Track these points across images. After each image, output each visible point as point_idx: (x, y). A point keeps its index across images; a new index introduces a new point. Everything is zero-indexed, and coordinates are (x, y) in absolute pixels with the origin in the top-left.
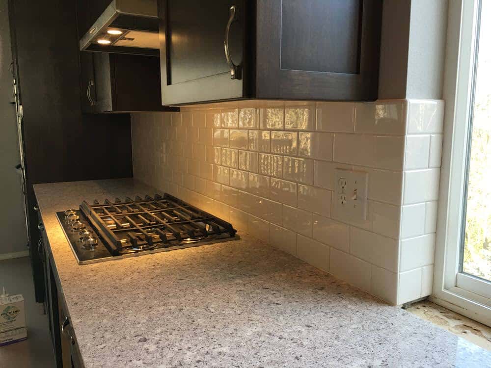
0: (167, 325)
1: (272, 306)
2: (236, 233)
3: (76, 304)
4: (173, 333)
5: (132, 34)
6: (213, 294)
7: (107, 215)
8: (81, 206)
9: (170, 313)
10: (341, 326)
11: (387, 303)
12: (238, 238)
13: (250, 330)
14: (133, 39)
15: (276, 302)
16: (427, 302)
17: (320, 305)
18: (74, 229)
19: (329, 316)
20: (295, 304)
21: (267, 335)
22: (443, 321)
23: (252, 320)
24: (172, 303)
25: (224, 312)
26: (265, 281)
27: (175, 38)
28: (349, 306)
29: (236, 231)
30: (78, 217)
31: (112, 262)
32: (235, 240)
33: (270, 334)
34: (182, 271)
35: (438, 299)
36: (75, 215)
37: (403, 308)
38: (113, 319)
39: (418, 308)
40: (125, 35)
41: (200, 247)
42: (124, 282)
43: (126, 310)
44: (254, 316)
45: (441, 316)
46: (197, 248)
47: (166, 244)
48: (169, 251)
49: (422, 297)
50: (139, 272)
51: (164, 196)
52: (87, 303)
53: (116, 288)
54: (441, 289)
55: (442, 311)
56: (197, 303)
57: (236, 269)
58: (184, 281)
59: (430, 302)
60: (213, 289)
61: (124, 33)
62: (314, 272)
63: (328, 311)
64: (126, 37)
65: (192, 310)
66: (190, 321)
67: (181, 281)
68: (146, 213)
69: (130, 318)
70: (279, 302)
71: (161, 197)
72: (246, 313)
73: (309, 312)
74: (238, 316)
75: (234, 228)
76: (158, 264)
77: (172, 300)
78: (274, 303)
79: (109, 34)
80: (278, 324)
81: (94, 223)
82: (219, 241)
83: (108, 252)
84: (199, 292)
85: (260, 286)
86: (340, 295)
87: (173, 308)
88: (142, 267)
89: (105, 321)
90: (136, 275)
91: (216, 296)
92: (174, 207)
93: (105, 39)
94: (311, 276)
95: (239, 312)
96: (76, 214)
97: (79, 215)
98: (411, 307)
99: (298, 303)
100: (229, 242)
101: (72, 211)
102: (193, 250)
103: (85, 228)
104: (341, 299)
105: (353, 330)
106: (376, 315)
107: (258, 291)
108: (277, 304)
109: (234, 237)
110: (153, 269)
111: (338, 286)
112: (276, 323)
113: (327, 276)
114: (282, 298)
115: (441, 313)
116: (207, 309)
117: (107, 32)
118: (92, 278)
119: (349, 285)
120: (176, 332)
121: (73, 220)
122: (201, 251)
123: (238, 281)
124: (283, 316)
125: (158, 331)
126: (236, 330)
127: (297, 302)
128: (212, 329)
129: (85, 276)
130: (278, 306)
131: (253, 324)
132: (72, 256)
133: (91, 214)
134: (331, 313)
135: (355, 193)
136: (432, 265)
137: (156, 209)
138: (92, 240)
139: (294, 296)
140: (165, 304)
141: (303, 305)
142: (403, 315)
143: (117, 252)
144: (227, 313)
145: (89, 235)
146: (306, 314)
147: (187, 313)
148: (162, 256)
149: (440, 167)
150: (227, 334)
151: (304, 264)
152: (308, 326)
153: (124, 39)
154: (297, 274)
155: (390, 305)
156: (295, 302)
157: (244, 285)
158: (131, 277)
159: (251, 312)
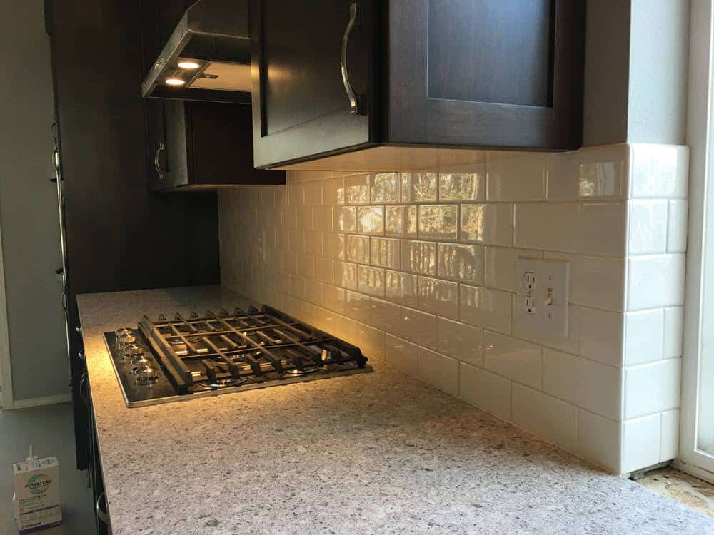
0: (252, 500)
1: (419, 472)
2: (367, 362)
3: (116, 466)
4: (261, 514)
5: (215, 68)
6: (327, 453)
7: (177, 335)
8: (139, 323)
9: (258, 481)
10: (531, 507)
11: (604, 471)
12: (371, 370)
13: (382, 509)
14: (216, 77)
15: (426, 467)
16: (669, 469)
17: (496, 472)
18: (126, 355)
19: (509, 490)
20: (456, 470)
21: (409, 519)
22: (698, 500)
23: (386, 495)
24: (263, 466)
25: (342, 481)
26: (408, 434)
27: (273, 73)
28: (543, 475)
29: (366, 359)
30: (134, 339)
31: (177, 404)
32: (366, 372)
33: (414, 517)
34: (282, 418)
35: (687, 465)
36: (129, 336)
37: (631, 478)
38: (169, 490)
39: (655, 480)
40: (205, 70)
41: (312, 382)
42: (191, 433)
43: (190, 477)
44: (389, 488)
45: (693, 491)
46: (307, 384)
47: (260, 377)
48: (264, 388)
49: (661, 461)
50: (216, 420)
51: (262, 309)
52: (133, 464)
53: (179, 442)
54: (693, 448)
55: (695, 485)
56: (301, 467)
57: (364, 415)
58: (282, 433)
59: (676, 469)
60: (327, 446)
61: (203, 66)
62: (486, 421)
63: (508, 482)
64: (206, 72)
65: (292, 477)
66: (289, 494)
67: (278, 433)
68: (234, 333)
69: (197, 488)
70: (430, 467)
71: (257, 310)
72: (377, 484)
73: (478, 482)
74: (364, 487)
75: (363, 354)
76: (246, 407)
77: (262, 462)
78: (422, 469)
79: (180, 69)
80: (428, 501)
81: (156, 347)
82: (340, 373)
83: (172, 389)
84: (306, 451)
85: (400, 442)
86: (528, 458)
87: (263, 473)
88: (222, 411)
89: (156, 493)
90: (210, 424)
91: (331, 456)
92: (276, 323)
93: (176, 76)
94: (480, 427)
95: (365, 482)
96: (130, 334)
97: (136, 336)
98: (644, 478)
99: (461, 469)
100: (356, 376)
101: (126, 331)
102: (300, 387)
103: (142, 354)
104: (530, 464)
105: (550, 513)
106: (586, 489)
107: (398, 450)
108: (427, 470)
109: (363, 368)
110: (238, 415)
111: (525, 442)
112: (425, 499)
113: (508, 427)
114: (436, 460)
115: (695, 487)
116: (316, 476)
117: (177, 65)
118: (145, 428)
119: (543, 442)
120: (266, 512)
121: (126, 343)
122: (313, 388)
123: (367, 434)
124: (437, 489)
125: (238, 509)
126: (360, 509)
127: (459, 467)
128: (321, 507)
129: (134, 424)
130: (428, 472)
131: (387, 500)
132: (120, 395)
133: (152, 333)
134: (513, 486)
135: (549, 295)
136: (677, 411)
137: (248, 327)
138: (150, 370)
139: (453, 458)
140: (251, 468)
141: (468, 473)
142: (632, 489)
143: (185, 389)
144: (347, 482)
145: (147, 364)
146: (473, 485)
147: (282, 483)
148: (253, 395)
149: (686, 252)
150: (346, 516)
151: (471, 409)
152: (476, 506)
153: (203, 76)
154: (459, 425)
155: (609, 474)
156: (455, 468)
157: (377, 440)
158: (202, 427)
159: (386, 482)
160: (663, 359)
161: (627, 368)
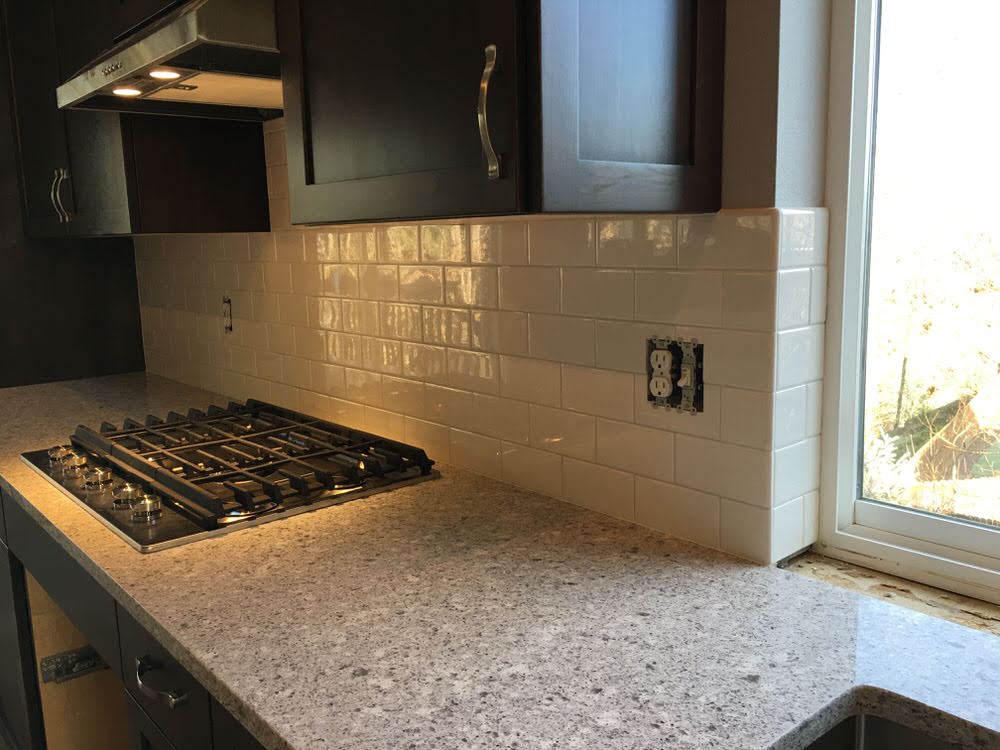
0: (390, 642)
1: (566, 588)
3: (184, 626)
4: (410, 655)
5: (200, 79)
6: (445, 580)
8: (73, 436)
9: (383, 620)
10: (697, 608)
11: (752, 563)
12: (437, 476)
13: (545, 631)
14: (193, 88)
15: (567, 581)
16: (809, 554)
17: (644, 578)
19: (667, 594)
21: (580, 637)
22: (848, 582)
23: (541, 616)
24: (378, 603)
25: (483, 608)
26: (527, 547)
28: (695, 574)
29: (433, 463)
33: (584, 635)
34: (362, 545)
35: (828, 548)
36: (77, 457)
37: (779, 566)
38: (278, 644)
39: (800, 566)
40: (184, 80)
42: (257, 576)
43: (294, 626)
45: (839, 573)
47: (306, 497)
49: (805, 546)
50: (277, 556)
51: (251, 405)
53: (249, 588)
54: (833, 529)
55: (839, 567)
56: (425, 597)
57: (463, 531)
58: (374, 563)
59: (819, 555)
60: (440, 571)
62: (606, 524)
63: (662, 586)
64: (183, 83)
65: (421, 610)
66: (429, 630)
67: (370, 563)
68: (236, 441)
69: (312, 638)
70: (572, 580)
71: (242, 408)
72: (524, 606)
73: (632, 590)
74: (512, 612)
75: (428, 457)
76: (307, 536)
77: (372, 598)
78: (564, 583)
79: (150, 78)
81: (130, 469)
84: (418, 579)
85: (523, 557)
86: (670, 558)
87: (385, 611)
89: (264, 649)
91: (452, 582)
94: (603, 530)
95: (509, 605)
98: (790, 565)
99: (606, 578)
101: (64, 449)
102: (360, 505)
103: (111, 480)
104: (675, 564)
105: (719, 612)
106: (743, 584)
107: (526, 566)
108: (570, 584)
109: (429, 474)
110: (303, 547)
111: (659, 542)
112: (585, 615)
113: (633, 527)
114: (574, 573)
115: (839, 569)
116: (449, 606)
117: (149, 74)
118: (187, 576)
119: (678, 540)
120: (416, 652)
121: (73, 467)
122: (379, 506)
123: (479, 552)
124: (592, 602)
125: (380, 653)
126: (521, 635)
127: (603, 577)
128: (476, 639)
129: (168, 573)
130: (573, 586)
131: (546, 621)
133: (112, 450)
134: (670, 589)
136: (817, 492)
139: (593, 568)
140: (364, 607)
141: (616, 581)
142: (788, 578)
143: (212, 525)
144: (489, 609)
146: (628, 594)
147: (414, 618)
149: (825, 323)
150: (510, 644)
151: (583, 511)
152: (643, 614)
153: (176, 87)
154: (579, 530)
155: (759, 565)
156: (600, 579)
157: (495, 558)
159: (532, 602)
160: (806, 438)
161: (776, 451)
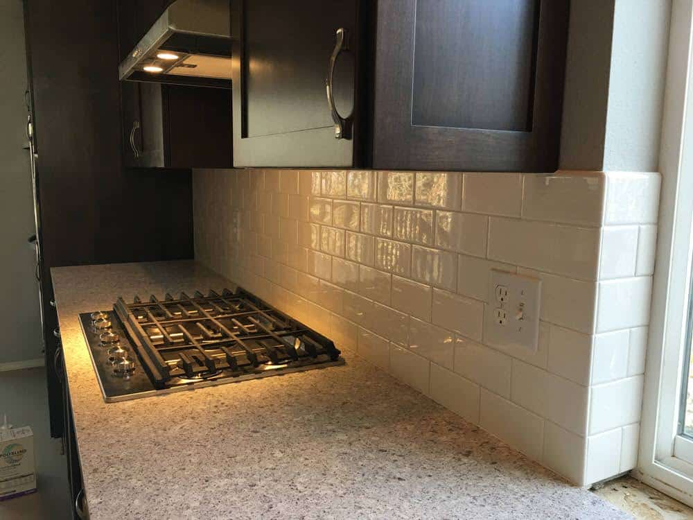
1: (393, 482)
2: (340, 355)
3: (95, 471)
5: (193, 59)
6: (302, 459)
7: (152, 321)
8: (115, 305)
9: (236, 490)
11: (567, 482)
12: (343, 363)
14: (195, 66)
15: (398, 475)
16: (629, 479)
17: (465, 482)
18: (103, 342)
19: (478, 503)
20: (427, 479)
22: (654, 513)
23: (360, 508)
24: (240, 473)
25: (318, 491)
26: (381, 438)
27: (254, 66)
28: (510, 486)
29: (339, 352)
30: (110, 324)
31: (155, 398)
32: (339, 365)
34: (258, 418)
35: (644, 476)
36: (105, 321)
37: (592, 489)
38: (149, 499)
39: (614, 489)
40: (184, 60)
41: (286, 376)
42: (170, 433)
43: (170, 484)
44: (365, 502)
45: (650, 503)
46: (281, 377)
47: (236, 370)
48: (239, 382)
49: (622, 471)
50: (193, 418)
51: (237, 291)
52: (114, 469)
53: (157, 444)
54: (651, 461)
55: (652, 496)
56: (278, 474)
57: (338, 415)
58: (258, 434)
59: (634, 478)
60: (302, 450)
61: (182, 58)
62: (456, 424)
63: (477, 494)
64: (184, 62)
65: (269, 485)
66: (266, 506)
67: (255, 435)
68: (210, 320)
69: (176, 498)
70: (403, 476)
71: (231, 294)
72: (351, 495)
73: (448, 494)
74: (339, 499)
75: (336, 347)
76: (223, 404)
77: (239, 468)
78: (394, 478)
79: (157, 58)
80: (402, 516)
81: (132, 334)
82: (314, 366)
83: (151, 384)
84: (281, 455)
85: (373, 446)
86: (495, 466)
87: (241, 481)
88: (198, 408)
89: (137, 502)
90: (188, 421)
91: (307, 462)
92: (251, 310)
93: (155, 65)
94: (450, 430)
95: (340, 492)
96: (106, 319)
97: (112, 321)
98: (604, 487)
99: (432, 478)
100: (329, 369)
101: (101, 314)
102: (275, 381)
103: (119, 341)
104: (498, 473)
106: (550, 502)
107: (370, 455)
108: (399, 479)
109: (336, 360)
110: (215, 412)
111: (492, 448)
112: (398, 513)
113: (476, 431)
114: (408, 469)
115: (651, 498)
116: (292, 485)
117: (156, 56)
118: (123, 426)
119: (509, 449)
121: (103, 328)
122: (287, 384)
123: (341, 437)
124: (410, 502)
127: (430, 476)
129: (112, 422)
130: (401, 482)
131: (362, 514)
132: (97, 388)
133: (128, 319)
134: (482, 499)
135: (521, 310)
136: (638, 424)
137: (223, 314)
138: (127, 362)
139: (425, 466)
140: (229, 475)
141: (439, 483)
142: (594, 503)
143: (162, 383)
144: (323, 493)
145: (123, 354)
146: (444, 497)
147: (261, 492)
148: (230, 390)
149: (653, 275)
151: (441, 409)
153: (183, 65)
154: (430, 427)
155: (572, 485)
157: (350, 444)
158: (180, 426)
159: (359, 492)
160: (627, 377)
161: (593, 387)
